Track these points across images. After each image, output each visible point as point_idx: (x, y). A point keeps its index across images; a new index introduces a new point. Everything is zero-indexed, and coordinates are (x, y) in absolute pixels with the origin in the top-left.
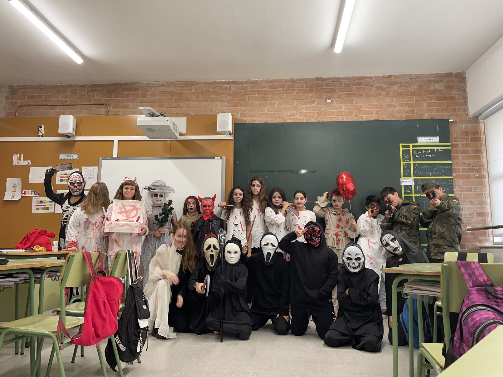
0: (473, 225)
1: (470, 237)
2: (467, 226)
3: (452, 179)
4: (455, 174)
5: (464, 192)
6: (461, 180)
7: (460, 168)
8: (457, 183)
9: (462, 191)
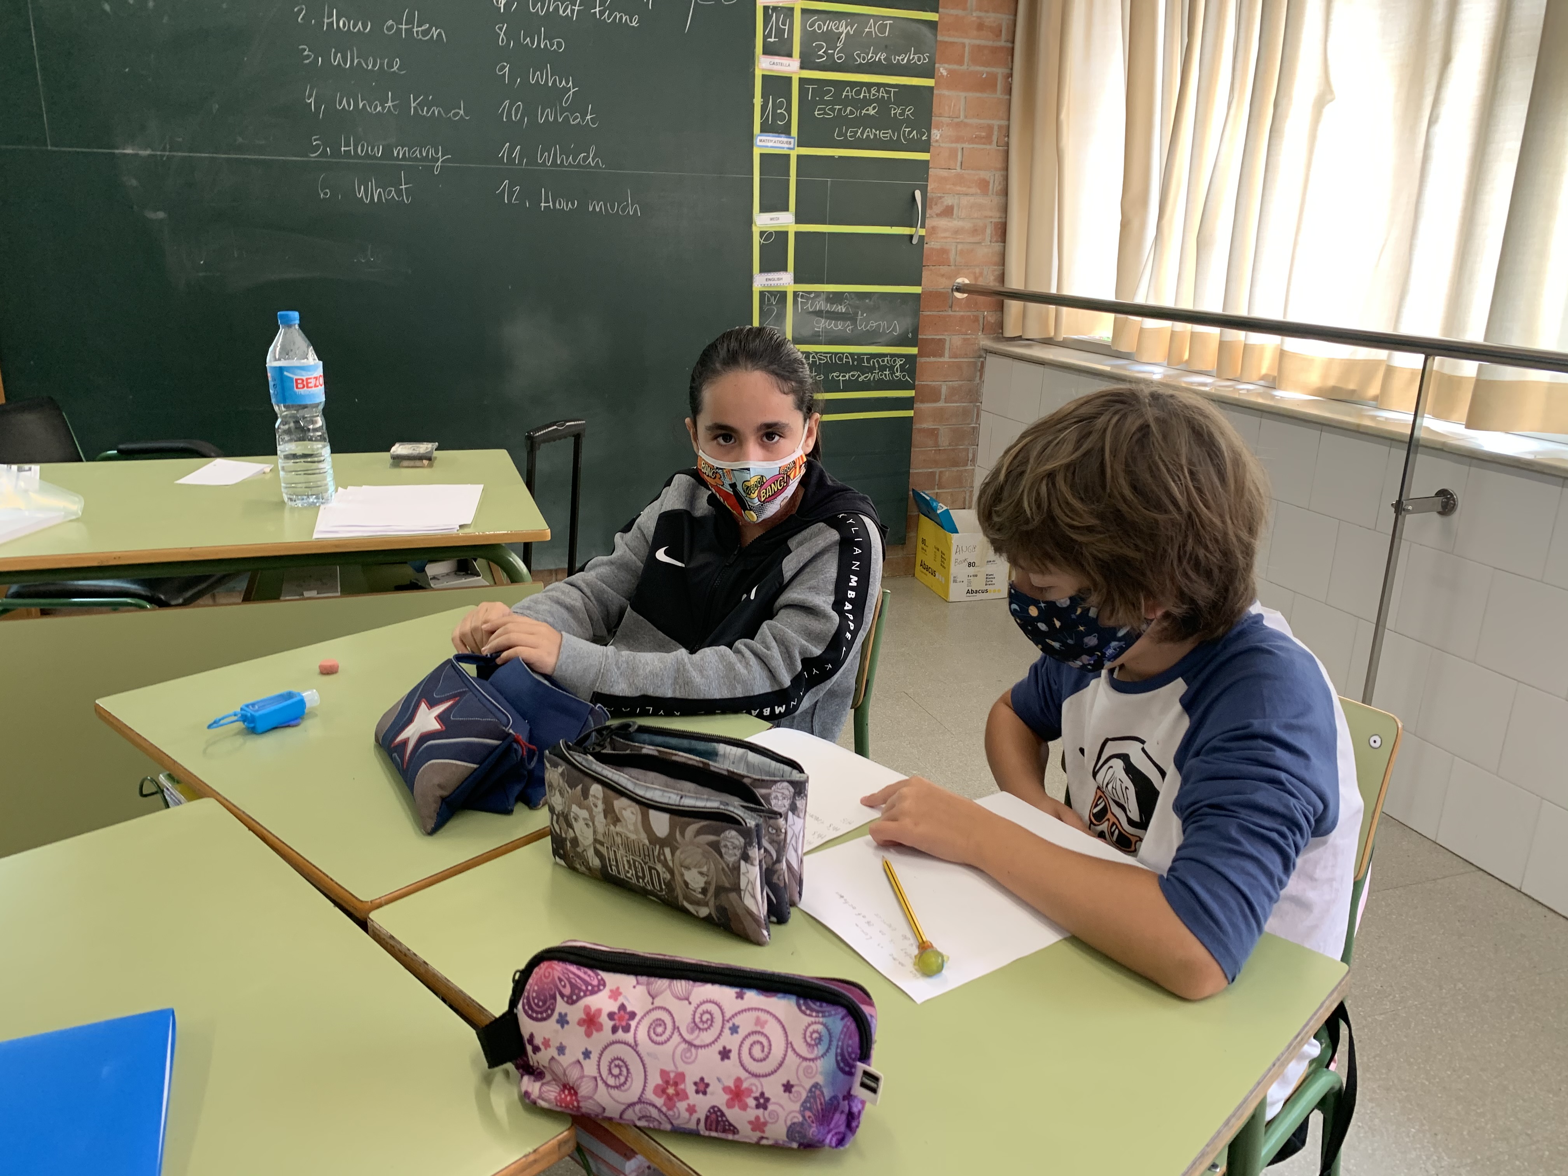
0: (977, 270)
1: (962, 313)
2: (957, 276)
3: (931, 89)
4: (946, 66)
5: (966, 145)
6: (963, 94)
7: (967, 41)
8: (950, 107)
9: (959, 139)
